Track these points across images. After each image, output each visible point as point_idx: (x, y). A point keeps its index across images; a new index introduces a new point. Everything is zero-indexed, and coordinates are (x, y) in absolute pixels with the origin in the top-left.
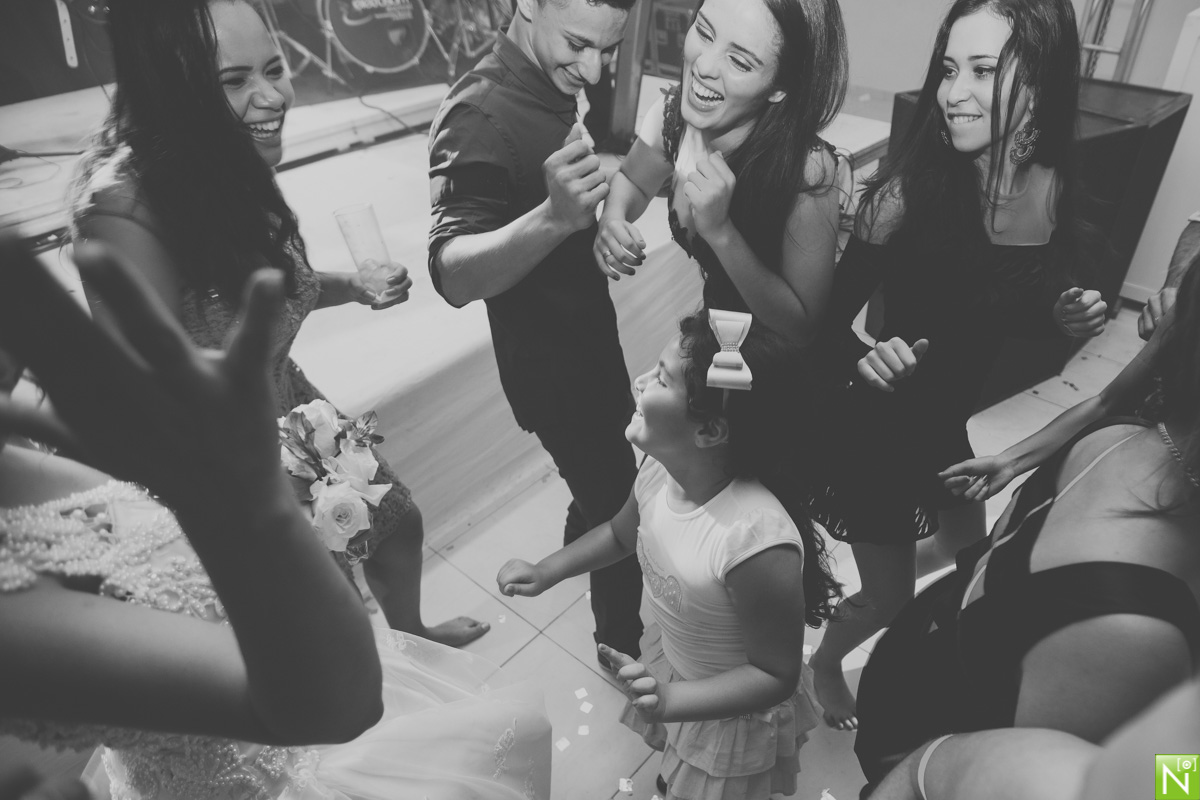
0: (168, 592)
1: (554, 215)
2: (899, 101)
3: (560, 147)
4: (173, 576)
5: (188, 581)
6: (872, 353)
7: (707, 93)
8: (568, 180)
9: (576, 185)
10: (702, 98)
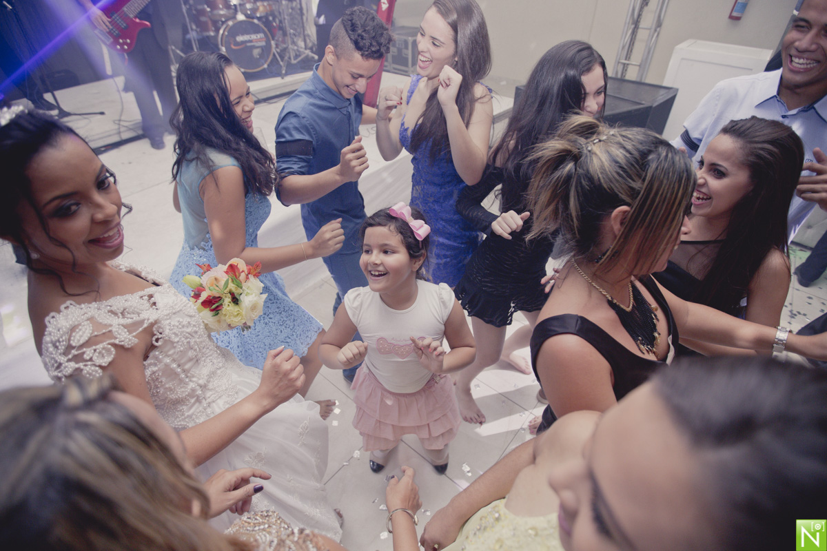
0: (175, 334)
1: (341, 173)
2: (517, 89)
3: (349, 145)
4: (177, 327)
5: (183, 330)
6: (499, 219)
7: (424, 59)
8: (351, 160)
9: (354, 163)
10: (423, 61)
